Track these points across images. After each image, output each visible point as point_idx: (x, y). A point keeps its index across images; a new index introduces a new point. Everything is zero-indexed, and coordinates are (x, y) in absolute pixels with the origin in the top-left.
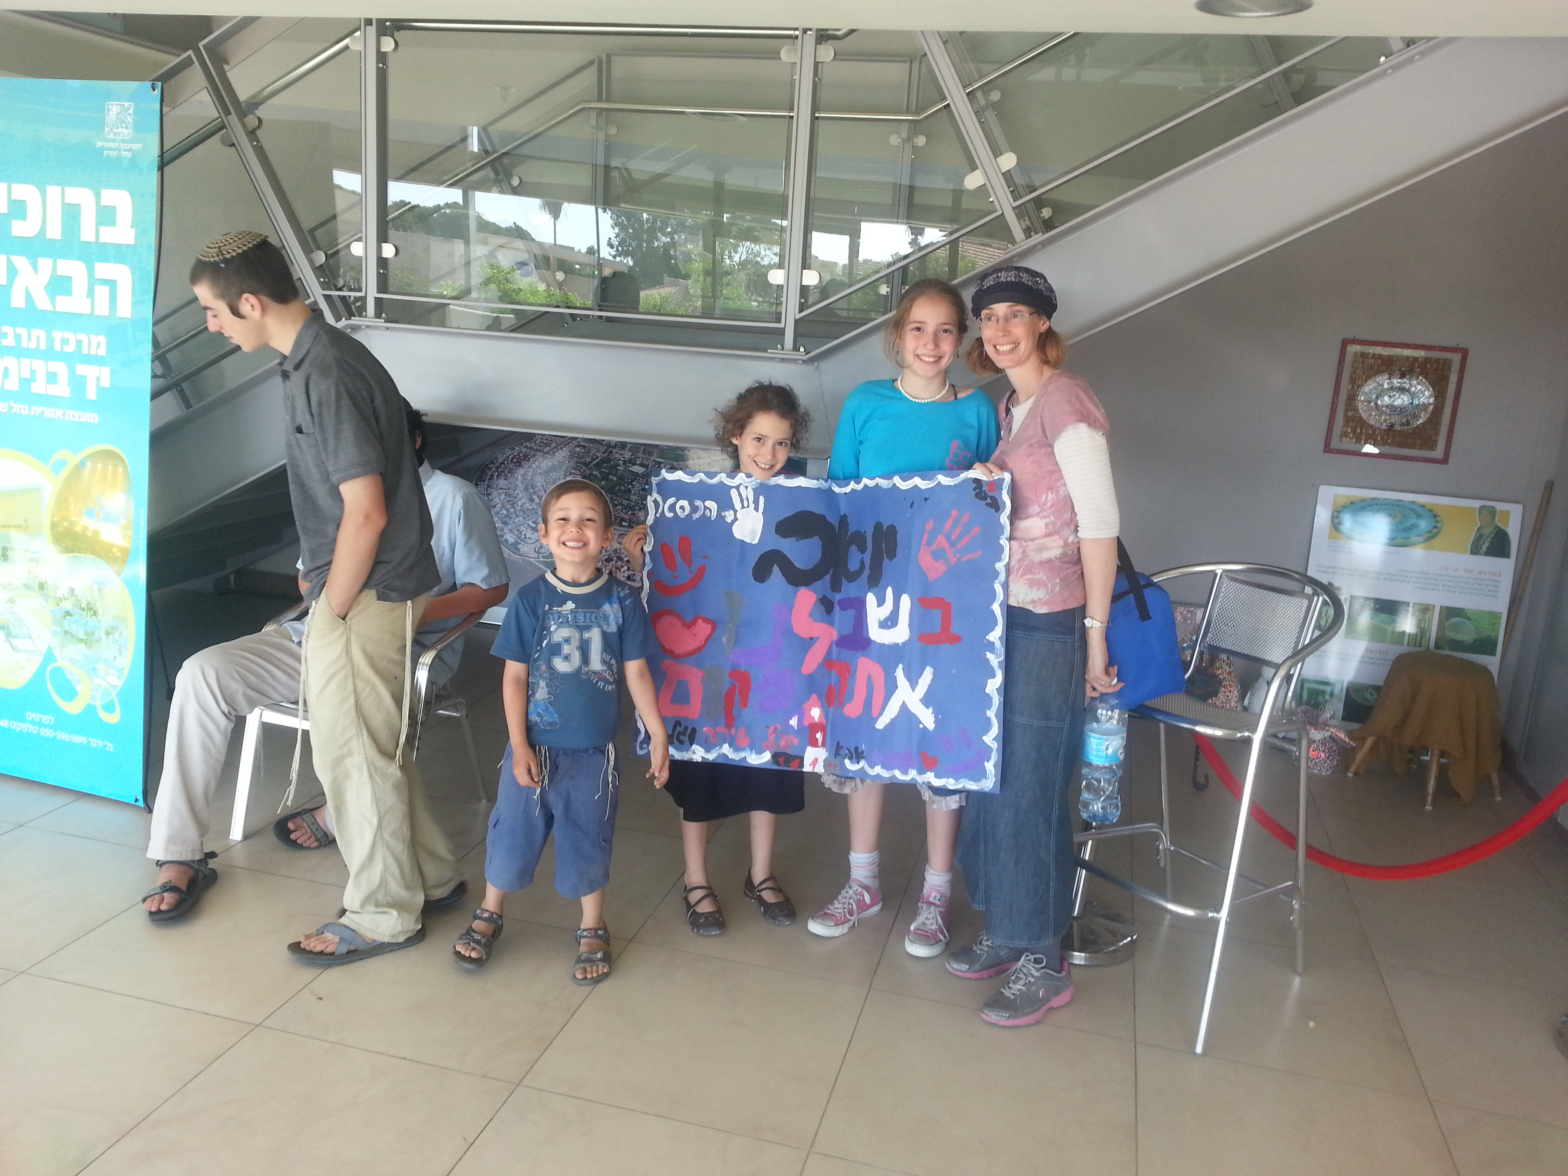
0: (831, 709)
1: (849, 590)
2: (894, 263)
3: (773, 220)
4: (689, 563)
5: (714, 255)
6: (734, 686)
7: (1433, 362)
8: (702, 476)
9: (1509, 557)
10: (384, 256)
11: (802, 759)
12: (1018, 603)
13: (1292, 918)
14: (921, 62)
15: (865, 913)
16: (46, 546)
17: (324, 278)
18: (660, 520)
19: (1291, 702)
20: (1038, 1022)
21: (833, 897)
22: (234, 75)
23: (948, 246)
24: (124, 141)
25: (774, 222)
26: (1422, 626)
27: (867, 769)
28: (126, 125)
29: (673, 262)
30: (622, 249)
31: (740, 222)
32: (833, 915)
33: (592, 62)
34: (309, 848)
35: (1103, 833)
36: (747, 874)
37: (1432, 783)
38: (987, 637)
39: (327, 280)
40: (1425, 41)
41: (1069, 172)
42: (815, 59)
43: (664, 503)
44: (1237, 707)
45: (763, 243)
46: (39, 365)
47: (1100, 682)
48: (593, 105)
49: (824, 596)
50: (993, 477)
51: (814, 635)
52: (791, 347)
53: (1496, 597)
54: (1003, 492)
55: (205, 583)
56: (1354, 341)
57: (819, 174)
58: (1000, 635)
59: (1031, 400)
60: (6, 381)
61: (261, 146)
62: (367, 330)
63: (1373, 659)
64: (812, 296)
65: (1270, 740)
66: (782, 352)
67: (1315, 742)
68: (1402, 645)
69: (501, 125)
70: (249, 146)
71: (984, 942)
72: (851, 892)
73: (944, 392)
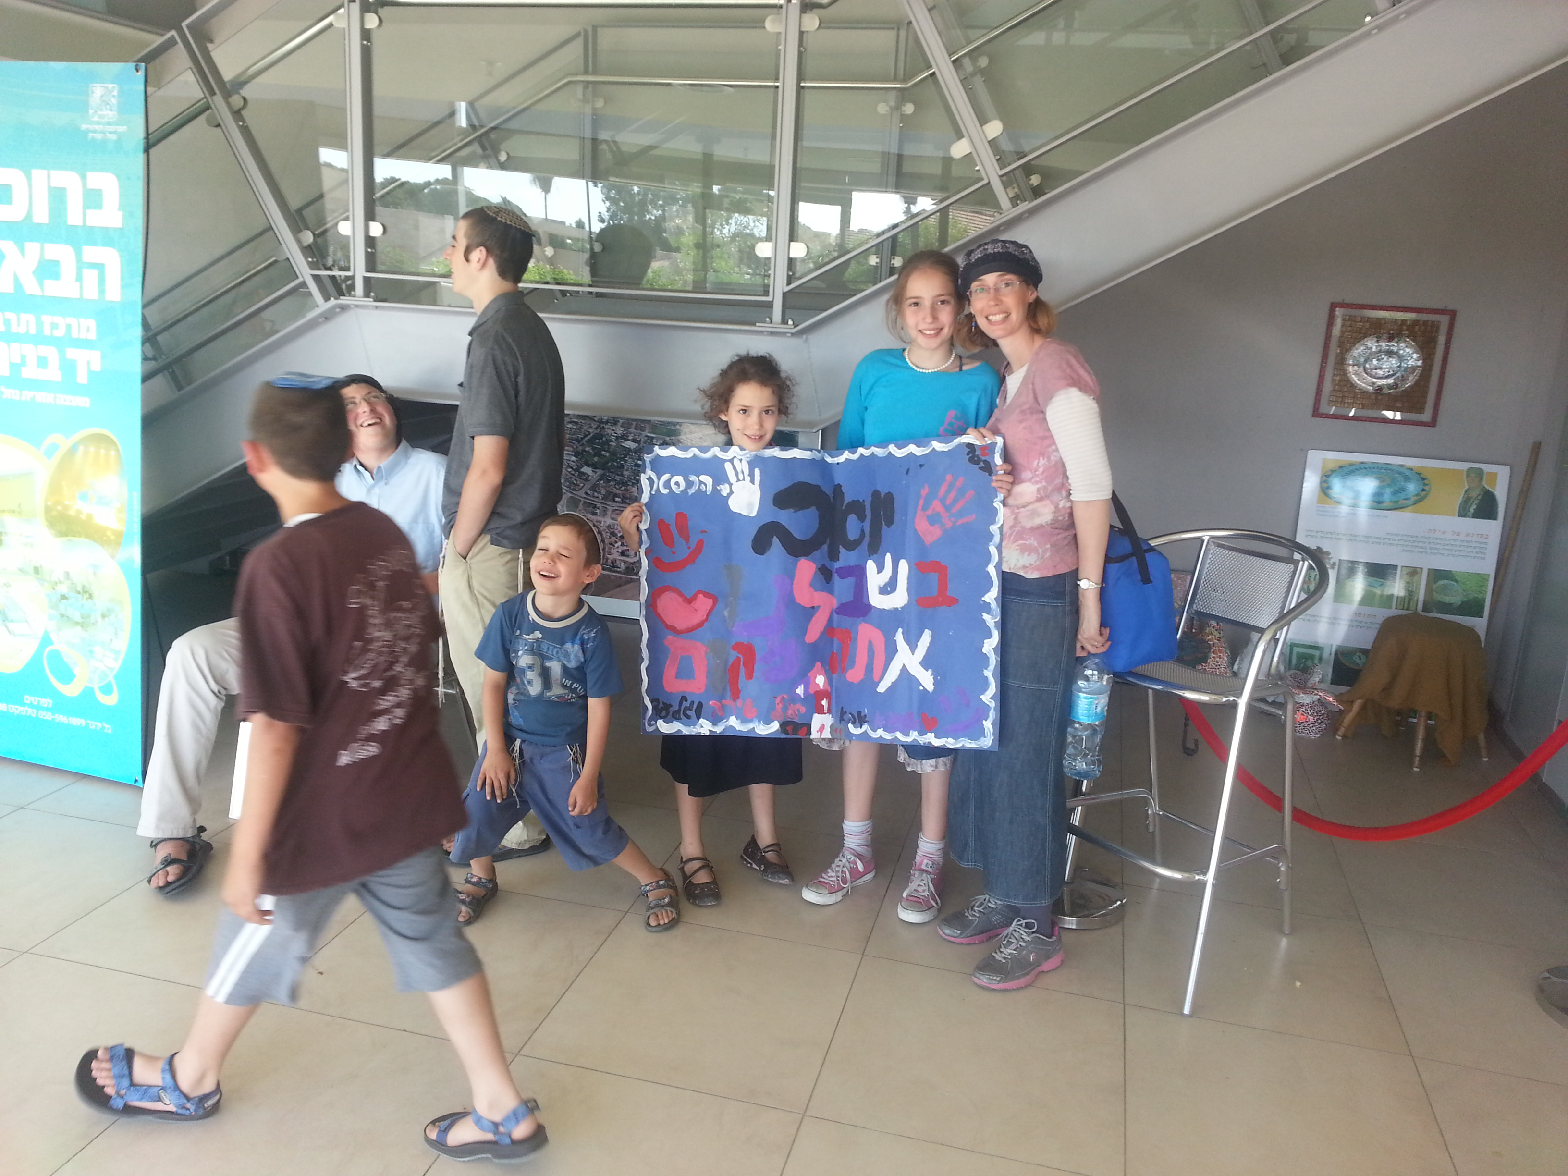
2: (883, 234)
3: (762, 191)
4: (687, 538)
5: (705, 228)
6: (738, 659)
7: (1421, 323)
8: (695, 451)
9: (1495, 518)
10: (372, 234)
11: (809, 726)
12: (1010, 568)
13: (1278, 880)
14: (907, 30)
15: (859, 881)
16: (41, 532)
17: (312, 258)
18: (655, 497)
19: (1278, 665)
20: (1029, 985)
21: (827, 865)
22: (218, 55)
23: (938, 214)
24: (109, 124)
25: (764, 193)
26: (1410, 589)
27: (870, 732)
28: (111, 107)
31: (732, 194)
32: (827, 883)
33: (577, 36)
35: (1093, 799)
37: (1419, 745)
39: (315, 260)
41: (1057, 138)
42: (800, 28)
43: (659, 479)
44: (1226, 672)
46: (29, 350)
47: (1092, 642)
48: (580, 78)
49: (823, 566)
50: (986, 441)
51: (815, 605)
52: (780, 320)
53: (1484, 558)
54: (996, 455)
56: (1343, 305)
57: (805, 143)
59: (1024, 368)
61: (247, 126)
62: (356, 309)
63: (1361, 622)
64: (800, 269)
65: (1257, 704)
66: (771, 325)
67: (1303, 705)
68: (1390, 607)
69: (488, 100)
70: (234, 125)
71: (976, 908)
72: (844, 860)
73: (949, 363)
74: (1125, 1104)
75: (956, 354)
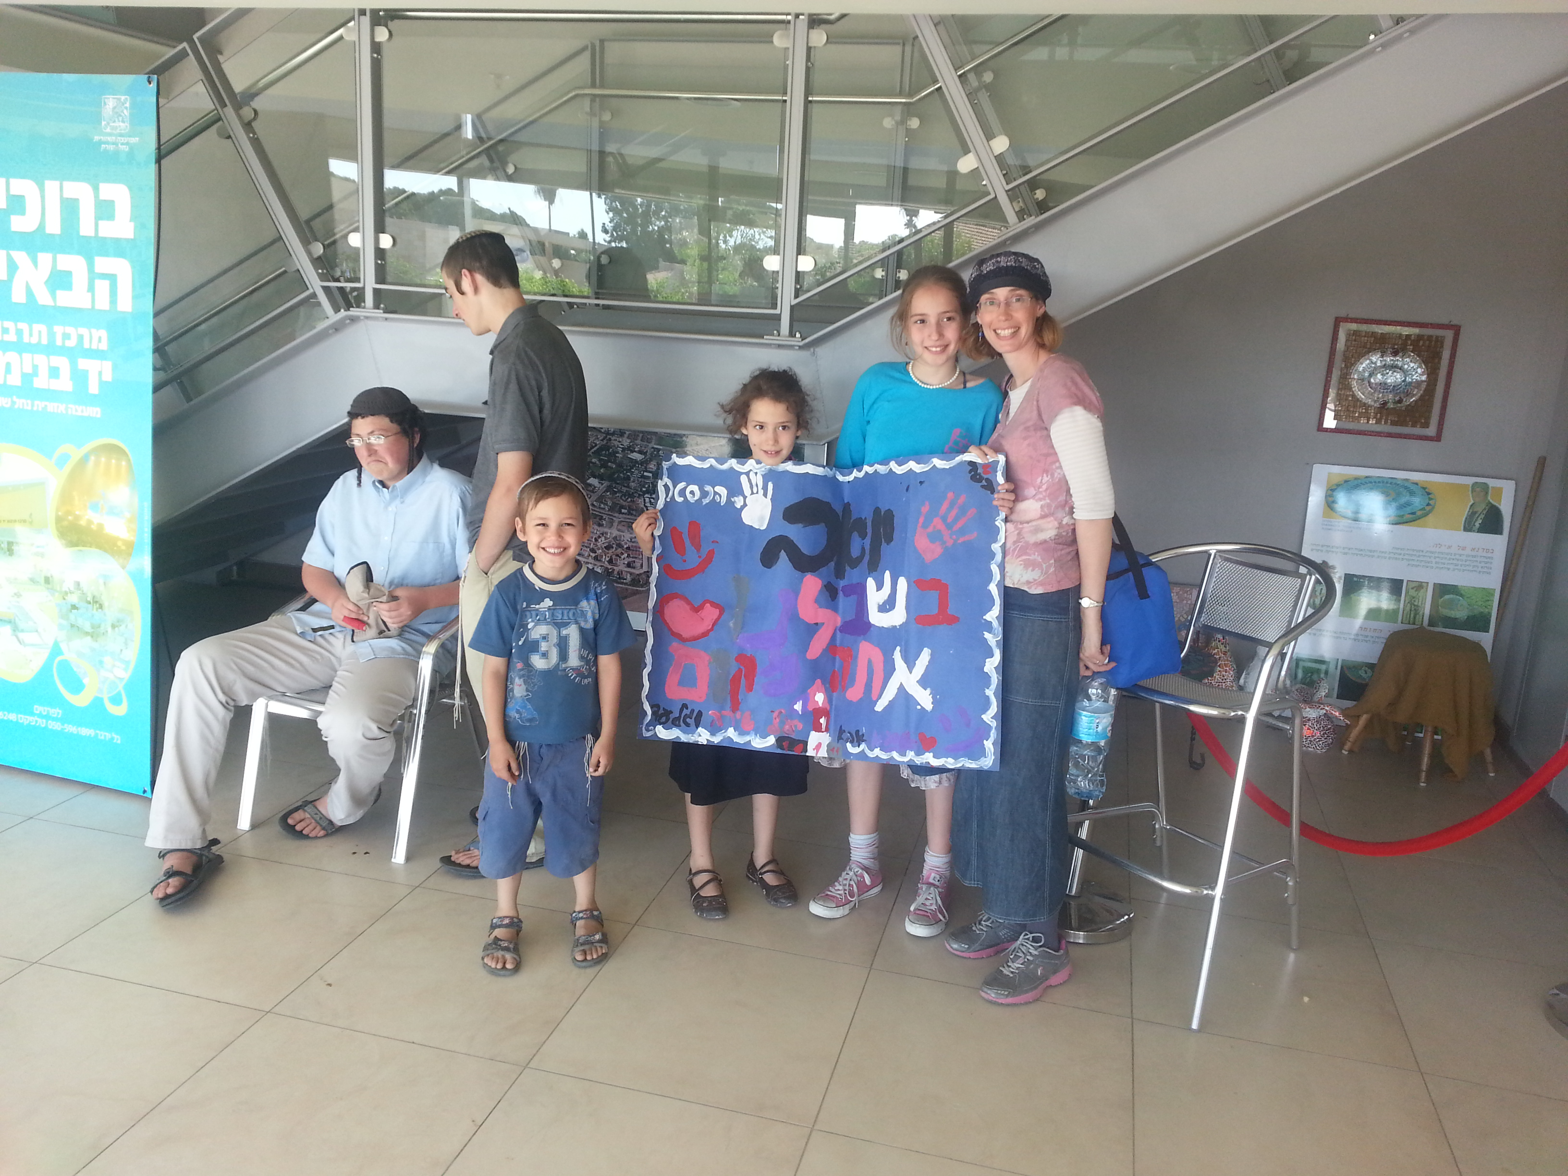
0: (835, 694)
1: (852, 576)
2: (888, 247)
3: (769, 204)
4: (698, 547)
5: (710, 240)
6: (740, 670)
7: (1425, 338)
8: (712, 462)
9: (1501, 533)
10: (382, 246)
11: (806, 743)
12: (1014, 584)
13: (1286, 895)
14: (913, 45)
15: (865, 894)
16: (52, 541)
17: (322, 270)
18: (670, 504)
19: (1284, 680)
20: (1037, 999)
21: (834, 879)
22: (228, 67)
23: (943, 229)
24: (121, 135)
25: (771, 206)
26: (1416, 604)
27: (867, 751)
28: (123, 118)
29: (668, 246)
30: (617, 234)
31: (735, 206)
32: (834, 897)
33: (584, 49)
34: (316, 837)
35: (1101, 813)
37: (1426, 760)
38: (984, 617)
39: (325, 271)
40: (1414, 18)
41: (1063, 153)
42: (807, 44)
43: (675, 487)
44: (1232, 686)
45: (757, 227)
46: (41, 360)
47: (1095, 661)
48: (587, 91)
49: (829, 583)
50: (988, 459)
51: (819, 621)
52: (788, 333)
53: (1489, 573)
54: (998, 474)
55: (210, 575)
56: (1347, 320)
57: (813, 157)
58: (997, 615)
59: (1029, 384)
60: (8, 376)
61: (257, 137)
62: (366, 320)
63: (1367, 636)
64: (807, 281)
65: (1264, 718)
66: (779, 338)
67: (1309, 720)
68: (1396, 622)
69: (495, 113)
70: (245, 137)
71: (983, 923)
72: (851, 873)
73: (953, 379)
74: (1133, 1120)
75: (960, 371)
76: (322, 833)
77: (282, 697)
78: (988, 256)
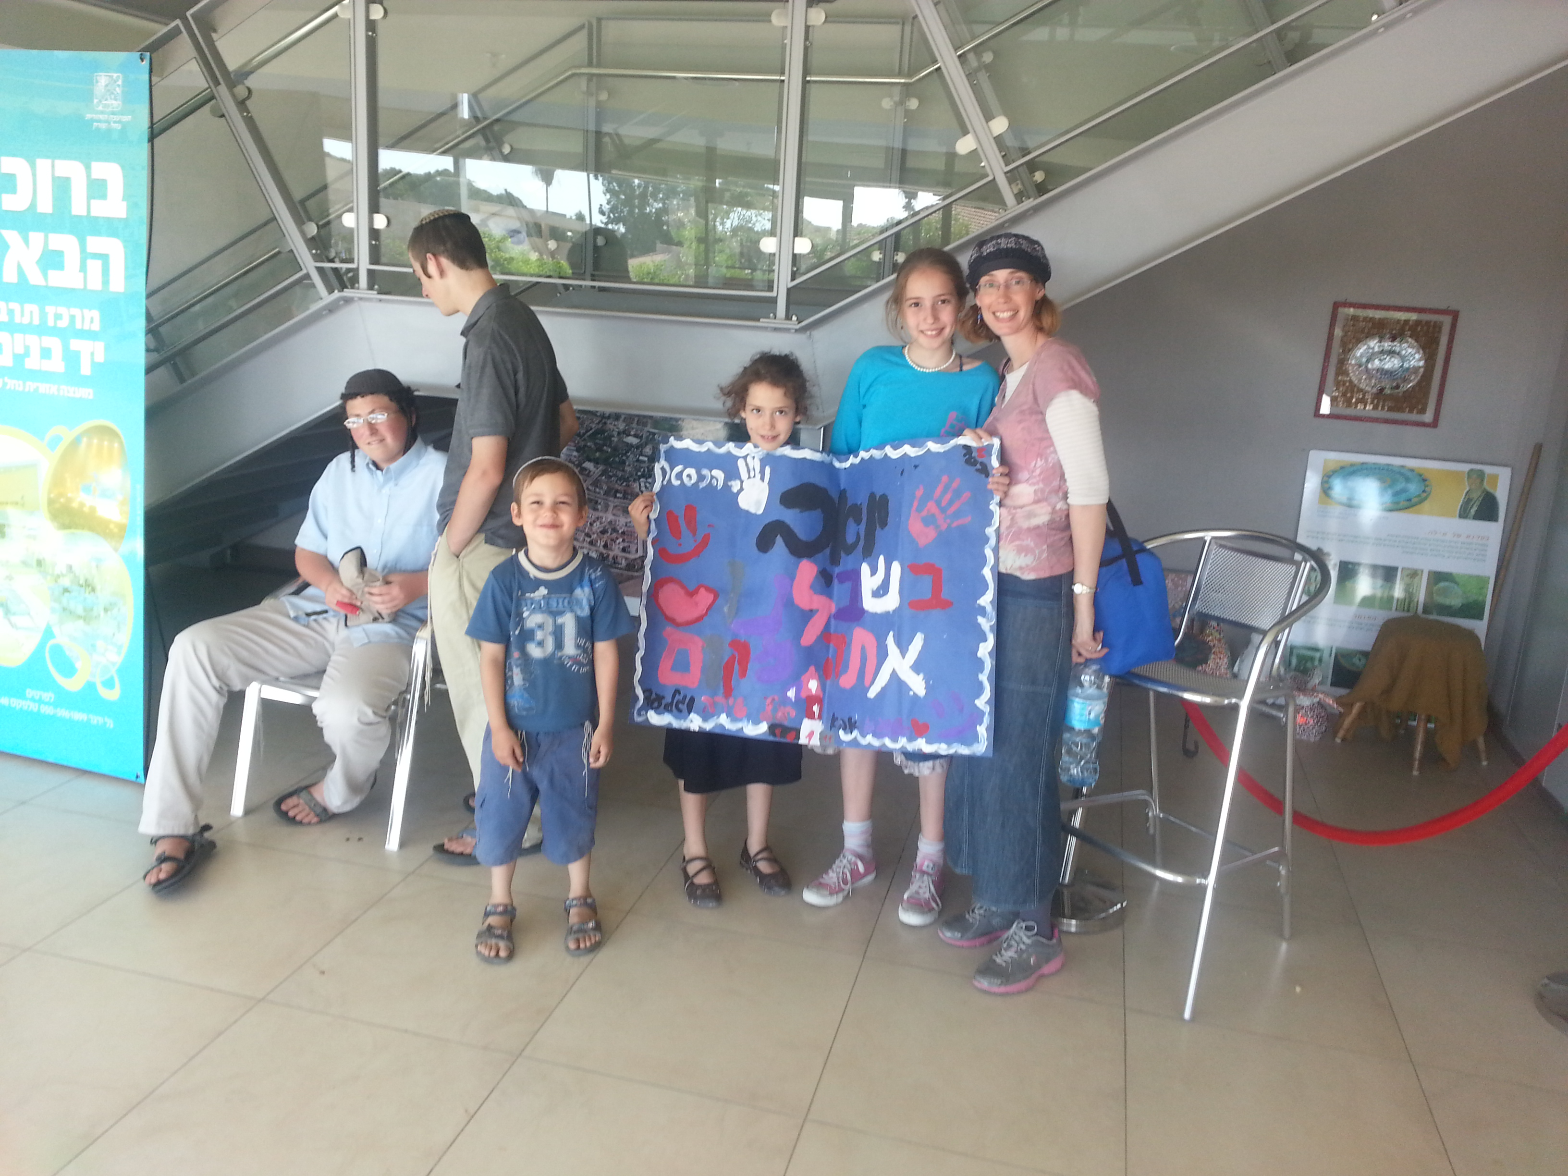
0: (828, 681)
1: (847, 562)
2: (887, 229)
3: (766, 185)
4: (694, 532)
7: (1424, 323)
8: (709, 445)
9: (1496, 521)
10: (376, 227)
11: (798, 732)
12: (1006, 569)
13: (1278, 884)
14: (912, 25)
15: (859, 882)
16: (44, 523)
17: (316, 250)
19: (1279, 668)
20: (1029, 989)
21: (828, 866)
22: (222, 45)
23: (942, 211)
24: (113, 113)
25: (767, 187)
26: (1411, 591)
27: (860, 739)
28: (115, 97)
29: (665, 227)
30: (614, 215)
31: (733, 188)
32: (828, 885)
33: (582, 27)
34: (309, 824)
35: (1096, 800)
36: (743, 845)
37: (1419, 749)
39: (319, 252)
41: (1062, 135)
42: (806, 23)
43: (672, 470)
44: (1226, 674)
46: (33, 340)
47: (1087, 647)
48: (584, 70)
49: (824, 569)
50: (983, 443)
51: (813, 608)
52: (784, 316)
53: (1483, 561)
54: (992, 457)
55: (203, 558)
56: (1346, 304)
57: (811, 138)
59: (1025, 367)
61: (251, 117)
62: (360, 301)
63: (1361, 624)
64: (805, 264)
65: (1257, 706)
66: (774, 321)
67: (1303, 708)
68: (1390, 609)
69: (491, 92)
70: (239, 116)
71: (976, 911)
72: (845, 861)
73: (949, 362)
74: (1126, 1110)
75: (957, 353)
76: (315, 820)
77: (275, 681)
78: (989, 237)
